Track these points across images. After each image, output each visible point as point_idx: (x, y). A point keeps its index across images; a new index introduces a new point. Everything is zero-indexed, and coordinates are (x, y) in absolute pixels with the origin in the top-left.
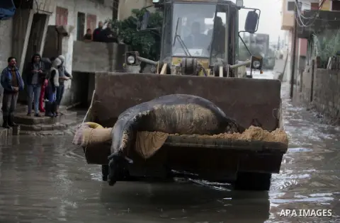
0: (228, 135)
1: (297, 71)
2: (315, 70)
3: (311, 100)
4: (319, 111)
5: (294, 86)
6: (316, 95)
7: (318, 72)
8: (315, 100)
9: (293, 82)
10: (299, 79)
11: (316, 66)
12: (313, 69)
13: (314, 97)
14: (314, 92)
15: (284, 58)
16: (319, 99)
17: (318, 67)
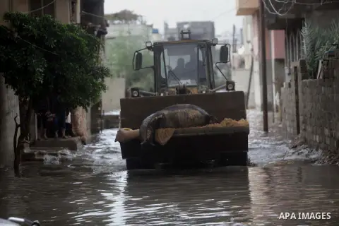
0: (211, 126)
1: (273, 88)
2: (300, 83)
3: (298, 132)
4: (310, 147)
5: (270, 114)
6: (304, 122)
7: (305, 85)
8: (305, 130)
9: (266, 106)
10: (276, 100)
11: (300, 75)
12: (296, 80)
13: (302, 127)
14: (301, 118)
15: (247, 66)
16: (309, 129)
17: (303, 78)
